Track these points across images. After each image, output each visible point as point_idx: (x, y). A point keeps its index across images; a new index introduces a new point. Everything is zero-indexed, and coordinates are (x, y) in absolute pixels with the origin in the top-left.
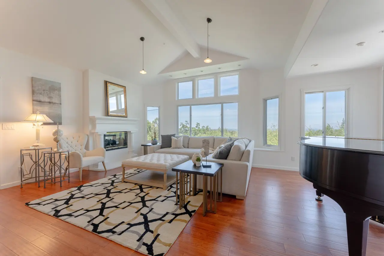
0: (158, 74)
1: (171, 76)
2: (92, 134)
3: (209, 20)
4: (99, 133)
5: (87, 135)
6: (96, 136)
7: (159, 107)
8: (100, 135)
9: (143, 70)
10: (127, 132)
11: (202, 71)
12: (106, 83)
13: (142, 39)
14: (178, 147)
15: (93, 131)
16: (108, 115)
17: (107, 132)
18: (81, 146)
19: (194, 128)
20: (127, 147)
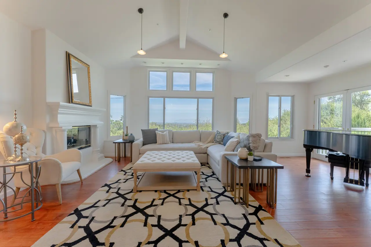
0: (131, 57)
1: (145, 63)
2: (50, 129)
3: (226, 15)
4: (63, 128)
5: (44, 131)
6: (56, 132)
7: (125, 97)
8: (64, 131)
9: (142, 49)
10: (90, 126)
11: (182, 64)
12: (68, 56)
13: (141, 11)
14: (166, 143)
15: (51, 125)
16: (72, 102)
17: (73, 127)
18: (36, 148)
19: (119, 121)
20: (90, 146)
